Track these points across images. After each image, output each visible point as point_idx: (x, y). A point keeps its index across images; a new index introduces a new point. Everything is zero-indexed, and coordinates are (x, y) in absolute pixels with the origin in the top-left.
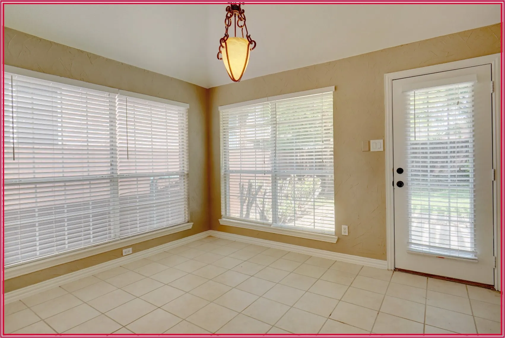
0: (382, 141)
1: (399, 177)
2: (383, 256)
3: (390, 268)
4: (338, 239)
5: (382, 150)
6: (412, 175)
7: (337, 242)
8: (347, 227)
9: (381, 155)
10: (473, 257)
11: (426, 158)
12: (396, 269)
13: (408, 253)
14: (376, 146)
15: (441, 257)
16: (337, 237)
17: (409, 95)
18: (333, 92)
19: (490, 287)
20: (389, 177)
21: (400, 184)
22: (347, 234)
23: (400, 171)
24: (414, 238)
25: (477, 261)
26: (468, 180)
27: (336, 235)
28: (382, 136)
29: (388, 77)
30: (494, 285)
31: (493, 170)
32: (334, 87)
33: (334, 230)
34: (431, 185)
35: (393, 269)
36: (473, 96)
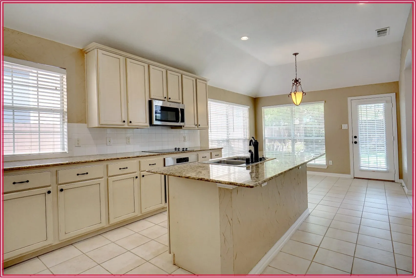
0: (347, 125)
1: (355, 140)
2: (349, 173)
3: (352, 178)
4: (328, 167)
5: (347, 128)
6: (361, 139)
7: (327, 168)
8: (331, 161)
9: (347, 130)
10: (387, 170)
11: (366, 132)
12: (354, 178)
13: (359, 170)
14: (344, 127)
15: (374, 171)
16: (327, 166)
17: (358, 107)
18: (324, 103)
19: (393, 181)
20: (351, 140)
21: (356, 143)
22: (332, 164)
23: (355, 137)
24: (362, 164)
25: (388, 172)
26: (384, 141)
27: (326, 165)
28: (347, 123)
29: (349, 99)
30: (395, 181)
31: (393, 137)
32: (324, 101)
33: (325, 163)
34: (369, 143)
35: (353, 178)
36: (385, 108)
